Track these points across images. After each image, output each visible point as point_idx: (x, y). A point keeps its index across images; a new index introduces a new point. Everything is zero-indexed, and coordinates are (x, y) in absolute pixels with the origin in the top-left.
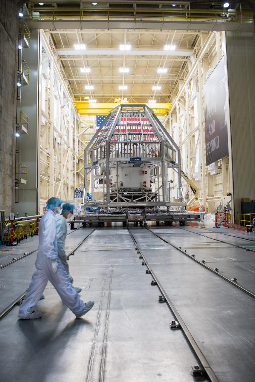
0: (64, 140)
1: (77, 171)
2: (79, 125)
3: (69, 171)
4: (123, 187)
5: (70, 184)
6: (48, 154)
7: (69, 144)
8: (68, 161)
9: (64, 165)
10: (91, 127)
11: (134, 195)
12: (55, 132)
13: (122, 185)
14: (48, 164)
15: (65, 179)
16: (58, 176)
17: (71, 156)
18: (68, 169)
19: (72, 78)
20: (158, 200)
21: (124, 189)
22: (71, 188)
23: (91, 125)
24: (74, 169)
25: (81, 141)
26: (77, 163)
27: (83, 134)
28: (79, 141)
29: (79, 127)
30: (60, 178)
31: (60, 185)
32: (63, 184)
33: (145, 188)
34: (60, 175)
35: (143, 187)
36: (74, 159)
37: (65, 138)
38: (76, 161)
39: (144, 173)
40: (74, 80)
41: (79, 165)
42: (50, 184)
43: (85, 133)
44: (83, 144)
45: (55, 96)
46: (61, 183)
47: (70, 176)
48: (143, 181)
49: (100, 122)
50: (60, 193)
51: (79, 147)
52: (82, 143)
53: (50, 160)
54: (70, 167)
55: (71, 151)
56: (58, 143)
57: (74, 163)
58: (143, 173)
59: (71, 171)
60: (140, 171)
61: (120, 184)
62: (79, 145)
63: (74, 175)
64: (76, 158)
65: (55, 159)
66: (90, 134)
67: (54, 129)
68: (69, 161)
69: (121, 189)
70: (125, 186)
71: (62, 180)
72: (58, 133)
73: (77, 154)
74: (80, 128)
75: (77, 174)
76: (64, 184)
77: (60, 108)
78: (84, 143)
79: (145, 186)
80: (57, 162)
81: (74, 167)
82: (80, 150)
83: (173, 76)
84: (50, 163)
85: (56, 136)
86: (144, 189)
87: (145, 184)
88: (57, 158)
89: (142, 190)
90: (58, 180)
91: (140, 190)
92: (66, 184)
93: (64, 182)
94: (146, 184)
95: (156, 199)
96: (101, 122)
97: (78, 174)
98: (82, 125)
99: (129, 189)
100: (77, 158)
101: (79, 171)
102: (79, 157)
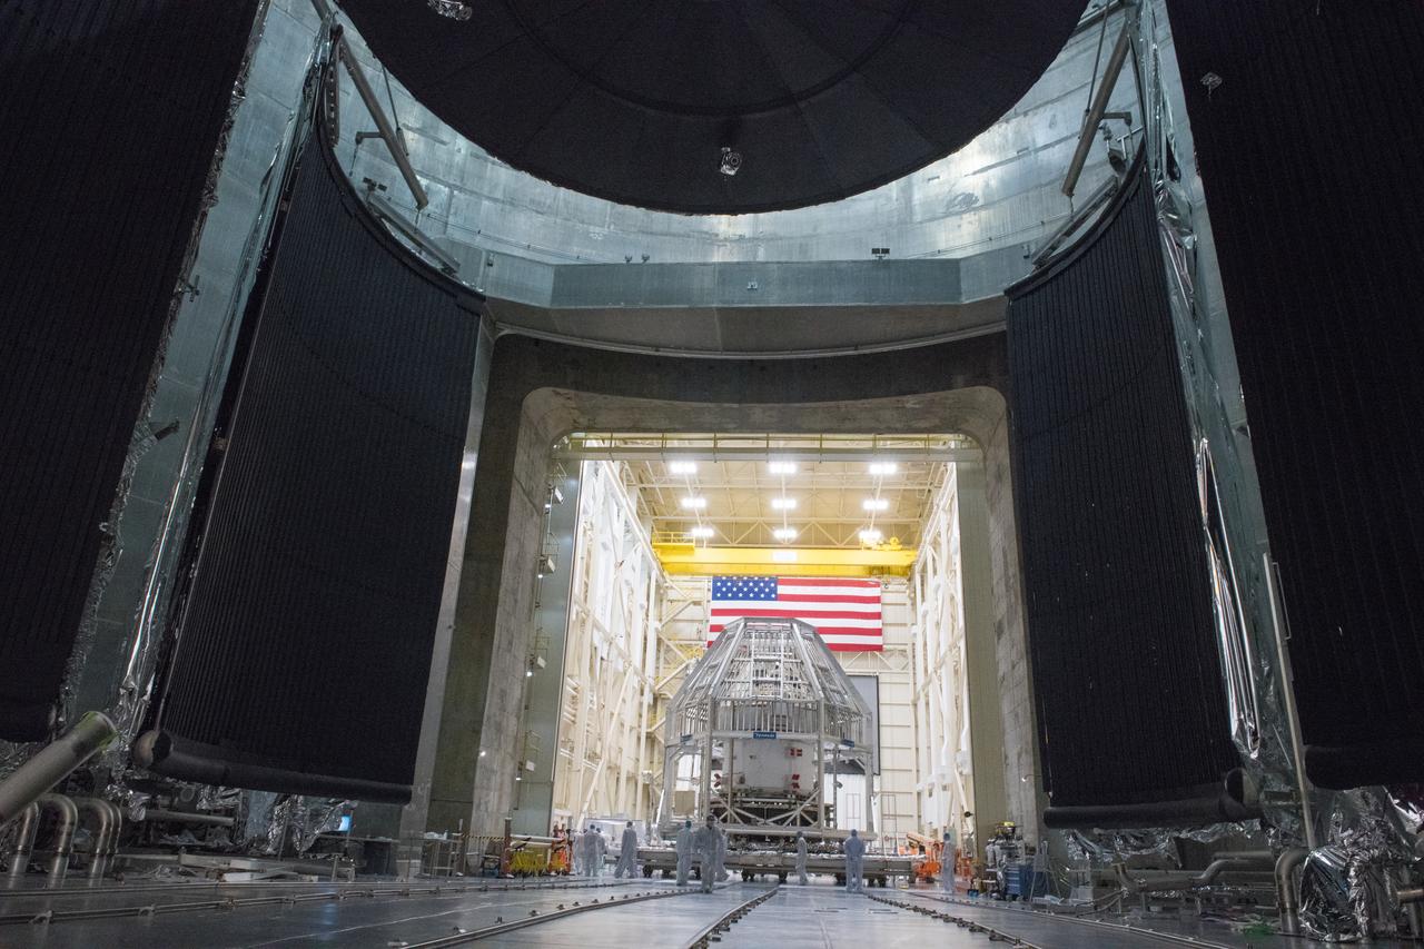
0: (617, 647)
1: (649, 730)
2: (662, 595)
3: (627, 728)
4: (742, 787)
5: (626, 766)
6: (575, 689)
7: (630, 656)
8: (624, 701)
9: (612, 714)
10: (696, 603)
11: (770, 806)
12: (595, 631)
13: (742, 781)
14: (574, 716)
15: (613, 754)
16: (595, 747)
17: (634, 688)
18: (622, 725)
19: (650, 482)
20: (832, 823)
21: (746, 790)
22: (628, 779)
23: (697, 596)
24: (640, 722)
25: (666, 641)
26: (649, 706)
27: (674, 620)
28: (659, 641)
29: (661, 601)
30: (598, 751)
31: (598, 771)
32: (605, 768)
33: (796, 789)
34: (599, 744)
35: (792, 788)
36: (642, 694)
37: (621, 643)
38: (648, 699)
39: (796, 753)
40: (657, 486)
41: (655, 712)
42: (574, 768)
43: (680, 617)
44: (671, 650)
45: (604, 546)
46: (600, 766)
47: (628, 743)
48: (793, 773)
49: (722, 586)
50: (595, 792)
51: (658, 659)
52: (668, 646)
53: (579, 706)
54: (630, 718)
55: (636, 673)
56: (602, 659)
57: (641, 704)
58: (792, 754)
59: (631, 730)
60: (787, 749)
61: (736, 778)
62: (658, 651)
63: (639, 739)
64: (647, 690)
65: (591, 701)
66: (693, 621)
67: (596, 626)
68: (628, 700)
69: (739, 790)
70: (750, 783)
71: (605, 756)
72: (604, 632)
73: (651, 681)
74: (665, 601)
75: (647, 738)
76: (609, 768)
77: (612, 568)
78: (673, 647)
79: (796, 786)
80: (595, 707)
81: (640, 716)
82: (661, 668)
83: (917, 476)
84: (578, 715)
85: (596, 642)
86: (794, 792)
87: (795, 781)
88: (595, 699)
89: (789, 796)
90: (593, 757)
91: (784, 795)
92: (613, 768)
93: (610, 761)
94: (799, 781)
95: (828, 820)
96: (724, 589)
97: (651, 738)
98: (672, 595)
99: (759, 793)
100: (651, 691)
101: (653, 728)
102: (657, 688)
